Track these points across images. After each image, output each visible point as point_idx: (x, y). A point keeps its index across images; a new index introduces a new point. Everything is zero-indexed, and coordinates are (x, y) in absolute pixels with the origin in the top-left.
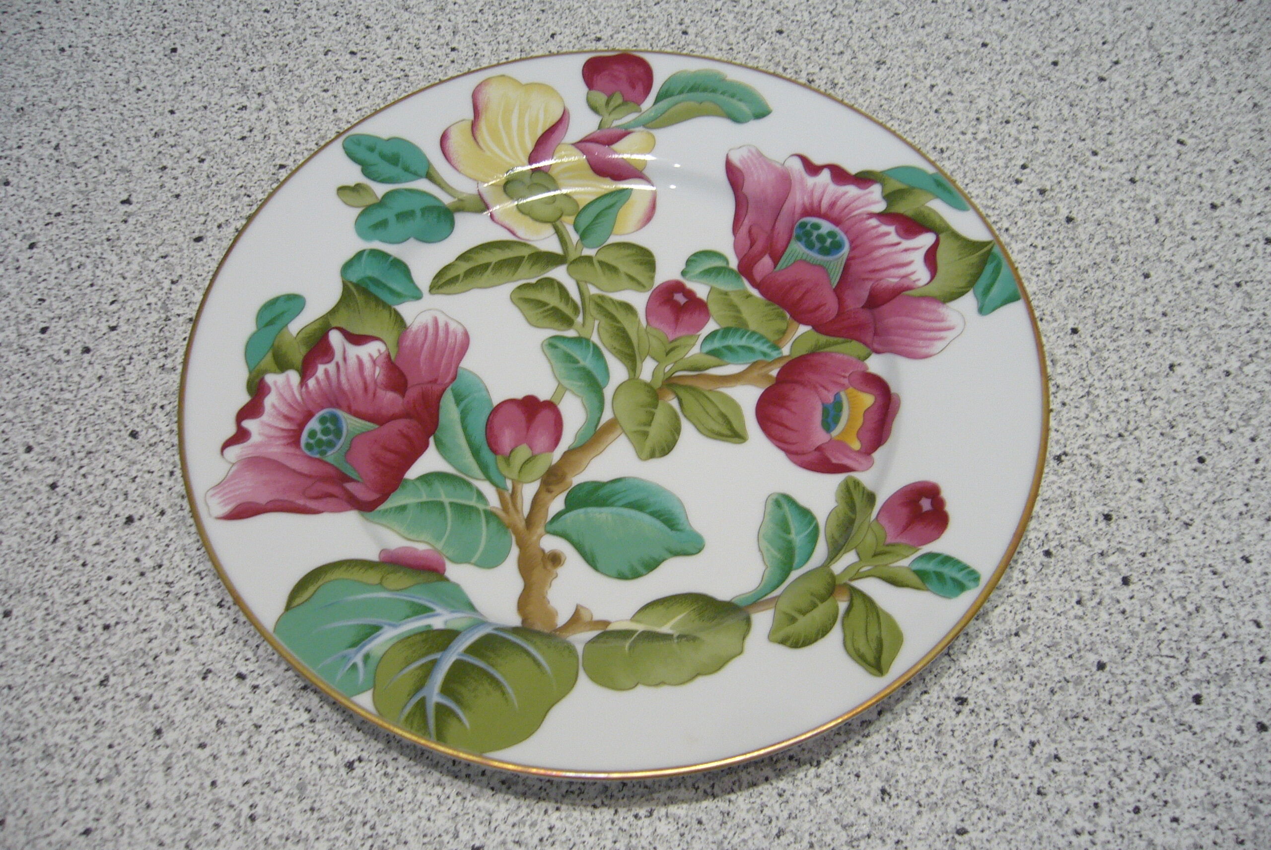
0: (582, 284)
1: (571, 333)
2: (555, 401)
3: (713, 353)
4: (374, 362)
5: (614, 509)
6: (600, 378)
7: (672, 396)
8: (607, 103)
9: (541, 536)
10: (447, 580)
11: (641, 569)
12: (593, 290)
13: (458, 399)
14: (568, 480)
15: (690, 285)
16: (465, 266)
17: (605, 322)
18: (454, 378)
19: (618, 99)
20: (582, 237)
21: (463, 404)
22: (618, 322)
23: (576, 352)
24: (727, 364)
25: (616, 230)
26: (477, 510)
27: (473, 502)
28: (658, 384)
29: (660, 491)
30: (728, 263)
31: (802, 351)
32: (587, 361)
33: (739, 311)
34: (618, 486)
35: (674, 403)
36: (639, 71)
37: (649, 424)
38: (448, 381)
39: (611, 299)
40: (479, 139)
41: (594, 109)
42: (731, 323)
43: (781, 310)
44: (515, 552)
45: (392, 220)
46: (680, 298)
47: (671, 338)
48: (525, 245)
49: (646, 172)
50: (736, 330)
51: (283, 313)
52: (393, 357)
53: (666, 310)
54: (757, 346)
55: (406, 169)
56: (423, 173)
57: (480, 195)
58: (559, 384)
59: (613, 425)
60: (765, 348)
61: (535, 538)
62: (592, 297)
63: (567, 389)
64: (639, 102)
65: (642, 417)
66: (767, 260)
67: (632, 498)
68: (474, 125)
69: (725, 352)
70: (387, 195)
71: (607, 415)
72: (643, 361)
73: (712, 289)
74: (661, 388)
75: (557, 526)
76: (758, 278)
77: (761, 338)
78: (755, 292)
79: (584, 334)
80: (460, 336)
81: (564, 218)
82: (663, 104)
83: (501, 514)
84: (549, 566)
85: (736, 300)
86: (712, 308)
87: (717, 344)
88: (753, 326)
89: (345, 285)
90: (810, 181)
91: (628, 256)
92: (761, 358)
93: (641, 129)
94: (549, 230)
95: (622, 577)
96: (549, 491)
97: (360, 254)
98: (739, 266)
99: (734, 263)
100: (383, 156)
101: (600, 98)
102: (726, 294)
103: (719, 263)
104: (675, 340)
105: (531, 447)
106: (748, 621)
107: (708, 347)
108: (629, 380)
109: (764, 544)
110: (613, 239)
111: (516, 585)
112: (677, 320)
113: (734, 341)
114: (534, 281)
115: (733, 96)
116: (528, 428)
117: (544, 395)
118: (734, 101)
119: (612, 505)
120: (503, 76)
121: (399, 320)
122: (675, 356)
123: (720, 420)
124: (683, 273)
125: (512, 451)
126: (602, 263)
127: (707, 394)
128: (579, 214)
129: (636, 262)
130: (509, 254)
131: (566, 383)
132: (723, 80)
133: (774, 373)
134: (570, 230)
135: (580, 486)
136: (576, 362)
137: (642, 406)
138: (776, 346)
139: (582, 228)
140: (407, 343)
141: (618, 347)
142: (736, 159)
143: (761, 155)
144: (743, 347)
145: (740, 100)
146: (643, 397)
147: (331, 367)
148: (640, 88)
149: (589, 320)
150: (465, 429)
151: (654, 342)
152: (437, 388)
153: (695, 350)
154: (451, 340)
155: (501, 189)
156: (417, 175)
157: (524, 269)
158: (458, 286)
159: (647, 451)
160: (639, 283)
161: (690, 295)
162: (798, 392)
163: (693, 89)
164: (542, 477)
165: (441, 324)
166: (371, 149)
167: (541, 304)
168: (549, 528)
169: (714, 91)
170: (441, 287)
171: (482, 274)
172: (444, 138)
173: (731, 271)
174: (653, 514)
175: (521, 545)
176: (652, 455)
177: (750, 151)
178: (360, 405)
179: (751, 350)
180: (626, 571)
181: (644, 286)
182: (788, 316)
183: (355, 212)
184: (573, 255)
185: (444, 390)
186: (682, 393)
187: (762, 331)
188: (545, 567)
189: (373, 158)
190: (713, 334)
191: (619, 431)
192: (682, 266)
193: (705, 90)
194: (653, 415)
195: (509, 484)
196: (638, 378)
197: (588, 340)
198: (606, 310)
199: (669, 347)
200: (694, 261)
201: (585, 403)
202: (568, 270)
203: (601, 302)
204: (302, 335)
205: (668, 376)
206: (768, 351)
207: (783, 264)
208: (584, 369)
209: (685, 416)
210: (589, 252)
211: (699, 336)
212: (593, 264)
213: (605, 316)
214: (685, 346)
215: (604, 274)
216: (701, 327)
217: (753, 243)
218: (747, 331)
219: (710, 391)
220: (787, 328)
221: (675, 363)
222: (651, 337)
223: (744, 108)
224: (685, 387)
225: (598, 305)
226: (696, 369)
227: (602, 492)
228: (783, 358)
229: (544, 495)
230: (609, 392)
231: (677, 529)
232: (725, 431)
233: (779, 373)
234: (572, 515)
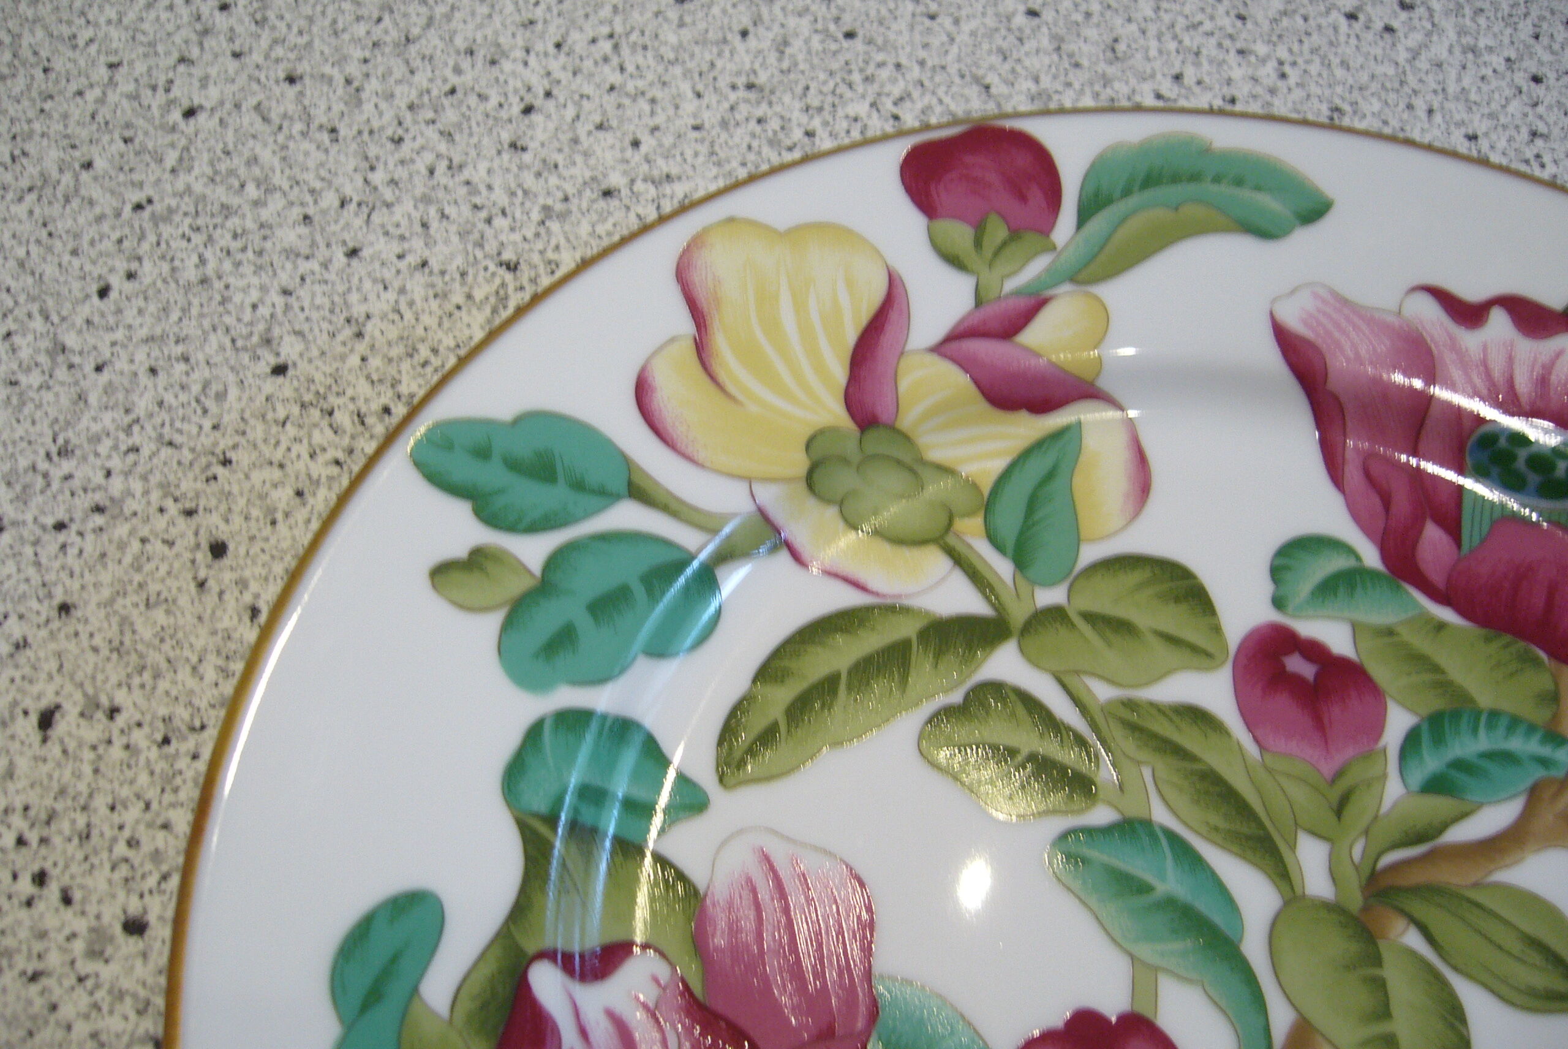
0: (1071, 681)
1: (1101, 815)
2: (1145, 1011)
3: (1436, 785)
4: (654, 1015)
6: (1218, 920)
7: (1400, 923)
8: (978, 243)
12: (1102, 692)
15: (1309, 628)
16: (781, 696)
17: (1164, 766)
18: (874, 1011)
19: (997, 231)
20: (1021, 562)
22: (1193, 758)
23: (1137, 865)
24: (1479, 806)
25: (1086, 527)
28: (1355, 901)
30: (1358, 558)
32: (1171, 881)
33: (1436, 669)
35: (1413, 939)
36: (1023, 160)
37: (1384, 1012)
38: (860, 1024)
39: (1152, 704)
40: (722, 377)
41: (954, 261)
42: (1436, 703)
43: (1521, 644)
45: (583, 622)
46: (1296, 664)
47: (1327, 769)
48: (893, 609)
49: (1104, 384)
50: (1455, 715)
51: (395, 959)
52: (697, 988)
53: (1283, 704)
54: (1516, 744)
55: (579, 486)
56: (621, 486)
57: (762, 513)
58: (1132, 957)
59: (1305, 1038)
60: (1533, 746)
62: (1108, 709)
63: (1156, 969)
64: (1045, 228)
65: (1360, 996)
66: (1432, 534)
68: (701, 347)
69: (1460, 777)
70: (555, 561)
71: (1281, 1016)
72: (1293, 847)
73: (1356, 627)
74: (1366, 909)
76: (1437, 577)
77: (1515, 722)
78: (1446, 614)
79: (1134, 811)
80: (844, 892)
81: (960, 525)
82: (1098, 224)
85: (1422, 644)
86: (1380, 672)
87: (1431, 763)
88: (1485, 699)
89: (523, 827)
90: (1471, 340)
91: (1140, 587)
92: (1539, 773)
93: (1067, 287)
94: (935, 562)
97: (534, 733)
98: (1385, 557)
99: (1371, 556)
100: (513, 465)
101: (959, 233)
102: (1390, 632)
103: (1338, 563)
104: (1338, 775)
107: (1418, 776)
108: (1287, 903)
110: (1089, 554)
112: (1320, 725)
113: (1465, 746)
114: (956, 697)
115: (1239, 182)
117: (1111, 1001)
118: (1245, 194)
120: (731, 220)
121: (676, 880)
122: (1359, 812)
123: (1536, 958)
124: (1278, 603)
126: (1090, 618)
127: (1473, 895)
128: (989, 506)
129: (1162, 597)
130: (869, 642)
131: (1146, 951)
132: (1206, 151)
134: (983, 549)
136: (1143, 888)
137: (1347, 967)
138: (1556, 737)
139: (1009, 538)
140: (719, 939)
141: (1222, 824)
142: (1292, 318)
143: (1344, 302)
144: (1489, 756)
145: (1258, 188)
146: (1341, 945)
148: (1036, 197)
149: (1128, 771)
151: (1299, 794)
153: (1394, 789)
154: (823, 906)
155: (802, 486)
156: (606, 496)
157: (922, 668)
158: (783, 752)
160: (1194, 649)
161: (1314, 651)
163: (1150, 181)
165: (783, 866)
166: (482, 453)
167: (1000, 753)
169: (1195, 177)
170: (743, 763)
171: (827, 706)
172: (642, 391)
173: (1372, 574)
177: (1316, 296)
179: (1507, 758)
181: (1208, 655)
182: (1542, 655)
183: (491, 624)
184: (1018, 614)
186: (1418, 908)
187: (1506, 705)
189: (491, 475)
190: (1411, 742)
192: (1265, 588)
193: (1175, 179)
194: (1381, 985)
196: (1304, 895)
197: (1147, 824)
198: (1154, 736)
199: (1335, 794)
200: (1286, 568)
201: (1217, 999)
202: (1021, 650)
203: (1134, 718)
204: (466, 1005)
205: (1366, 871)
206: (1546, 751)
207: (1472, 532)
208: (1170, 903)
209: (1455, 969)
210: (1050, 596)
211: (1385, 750)
212: (1072, 626)
213: (1157, 749)
214: (1369, 784)
215: (1109, 644)
216: (1377, 727)
217: (1386, 502)
218: (1477, 713)
219: (1476, 885)
220: (1556, 684)
221: (1366, 832)
222: (1283, 781)
223: (1268, 202)
224: (1416, 890)
225: (1134, 728)
226: (1419, 838)
230: (1255, 950)
232: (1561, 984)
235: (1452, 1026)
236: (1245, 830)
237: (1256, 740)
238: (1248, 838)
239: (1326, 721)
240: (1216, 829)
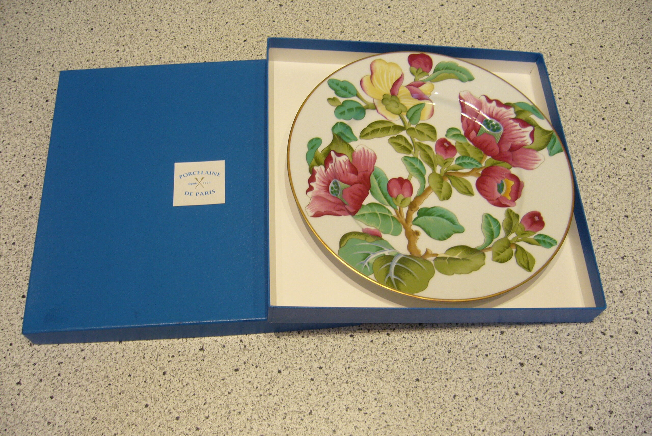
0: (412, 138)
1: (411, 155)
2: (409, 179)
3: (460, 164)
4: (345, 163)
5: (433, 217)
6: (423, 172)
7: (448, 179)
8: (417, 72)
9: (411, 226)
10: (383, 239)
11: (445, 237)
12: (416, 140)
13: (376, 178)
14: (417, 207)
15: (449, 140)
16: (370, 130)
17: (422, 152)
18: (373, 170)
19: (420, 71)
20: (410, 120)
21: (378, 179)
22: (426, 152)
23: (414, 163)
24: (465, 169)
25: (421, 118)
26: (389, 216)
27: (387, 214)
28: (442, 175)
29: (447, 211)
30: (461, 133)
31: (489, 165)
32: (418, 166)
33: (466, 150)
34: (434, 209)
35: (449, 181)
36: (427, 60)
37: (441, 188)
38: (371, 170)
39: (423, 144)
40: (373, 82)
41: (412, 74)
42: (464, 154)
43: (480, 150)
44: (403, 231)
45: (346, 112)
46: (446, 144)
47: (445, 158)
48: (390, 122)
49: (431, 98)
50: (466, 157)
51: (315, 145)
52: (351, 161)
53: (442, 149)
54: (474, 163)
55: (349, 93)
56: (355, 94)
57: (374, 104)
58: (410, 173)
59: (429, 188)
60: (476, 164)
61: (409, 226)
62: (416, 143)
63: (412, 175)
64: (428, 72)
65: (439, 186)
66: (473, 133)
67: (439, 213)
68: (371, 77)
69: (464, 164)
70: (344, 102)
71: (427, 185)
72: (436, 166)
73: (456, 142)
75: (416, 222)
76: (472, 138)
77: (475, 160)
78: (471, 143)
79: (415, 156)
80: (373, 155)
81: (403, 113)
82: (437, 73)
83: (397, 217)
84: (416, 236)
85: (465, 146)
86: (457, 148)
87: (460, 161)
88: (472, 156)
89: (333, 135)
90: (489, 105)
91: (426, 128)
92: (475, 167)
93: (429, 82)
94: (398, 117)
95: (439, 239)
96: (412, 210)
97: (337, 124)
98: (465, 133)
99: (463, 133)
100: (341, 87)
101: (414, 69)
102: (461, 144)
103: (457, 132)
104: (446, 159)
105: (403, 195)
106: (484, 255)
107: (457, 163)
108: (433, 173)
109: (484, 230)
110: (421, 122)
111: (406, 242)
112: (446, 153)
113: (466, 161)
114: (395, 136)
115: (461, 72)
116: (401, 188)
117: (405, 177)
118: (461, 74)
119: (433, 215)
120: (380, 59)
121: (351, 148)
122: (447, 165)
123: (465, 188)
124: (446, 136)
125: (397, 196)
126: (417, 130)
127: (460, 179)
128: (408, 112)
129: (429, 130)
130: (385, 126)
131: (412, 173)
132: (457, 66)
133: (480, 172)
134: (405, 117)
135: (422, 209)
136: (414, 166)
137: (438, 182)
138: (480, 163)
139: (410, 117)
140: (355, 156)
142: (462, 95)
143: (471, 95)
144: (469, 163)
145: (463, 74)
146: (438, 179)
147: (333, 164)
148: (428, 67)
149: (416, 151)
150: (380, 188)
151: (440, 160)
152: (368, 173)
153: (453, 163)
154: (370, 156)
155: (381, 101)
156: (353, 95)
157: (391, 131)
158: (369, 137)
159: (442, 198)
160: (431, 138)
161: (449, 143)
162: (489, 179)
163: (447, 68)
164: (409, 205)
165: (366, 150)
166: (337, 85)
167: (399, 145)
168: (414, 223)
169: (454, 70)
170: (363, 136)
171: (377, 132)
172: (361, 82)
173: (462, 135)
174: (447, 219)
175: (405, 228)
176: (444, 199)
177: (467, 92)
178: (343, 179)
179: (472, 164)
180: (441, 238)
181: (433, 140)
182: (483, 153)
183: (334, 108)
184: (408, 127)
185: (371, 174)
186: (451, 178)
187: (474, 157)
188: (414, 236)
189: (338, 88)
190: (459, 158)
191: (432, 191)
192: (445, 133)
193: (451, 69)
194: (442, 185)
195: (398, 208)
196: (436, 172)
197: (417, 158)
198: (422, 148)
199: (445, 162)
200: (449, 131)
201: (419, 181)
202: (407, 132)
204: (323, 153)
205: (445, 172)
206: (477, 164)
207: (480, 133)
208: (417, 168)
209: (453, 186)
210: (412, 126)
211: (454, 158)
212: (415, 131)
213: (422, 150)
214: (450, 162)
215: (419, 135)
216: (454, 155)
217: (468, 126)
218: (470, 157)
220: (483, 157)
221: (447, 167)
222: (438, 158)
223: (465, 77)
224: (451, 176)
225: (419, 146)
226: (454, 170)
227: (429, 211)
228: (482, 167)
229: (410, 212)
230: (426, 177)
231: (455, 224)
232: (467, 192)
233: (482, 173)
234: (420, 219)
235: (450, 192)
236: (430, 162)
237: (436, 152)
238: (430, 164)
240: (426, 161)
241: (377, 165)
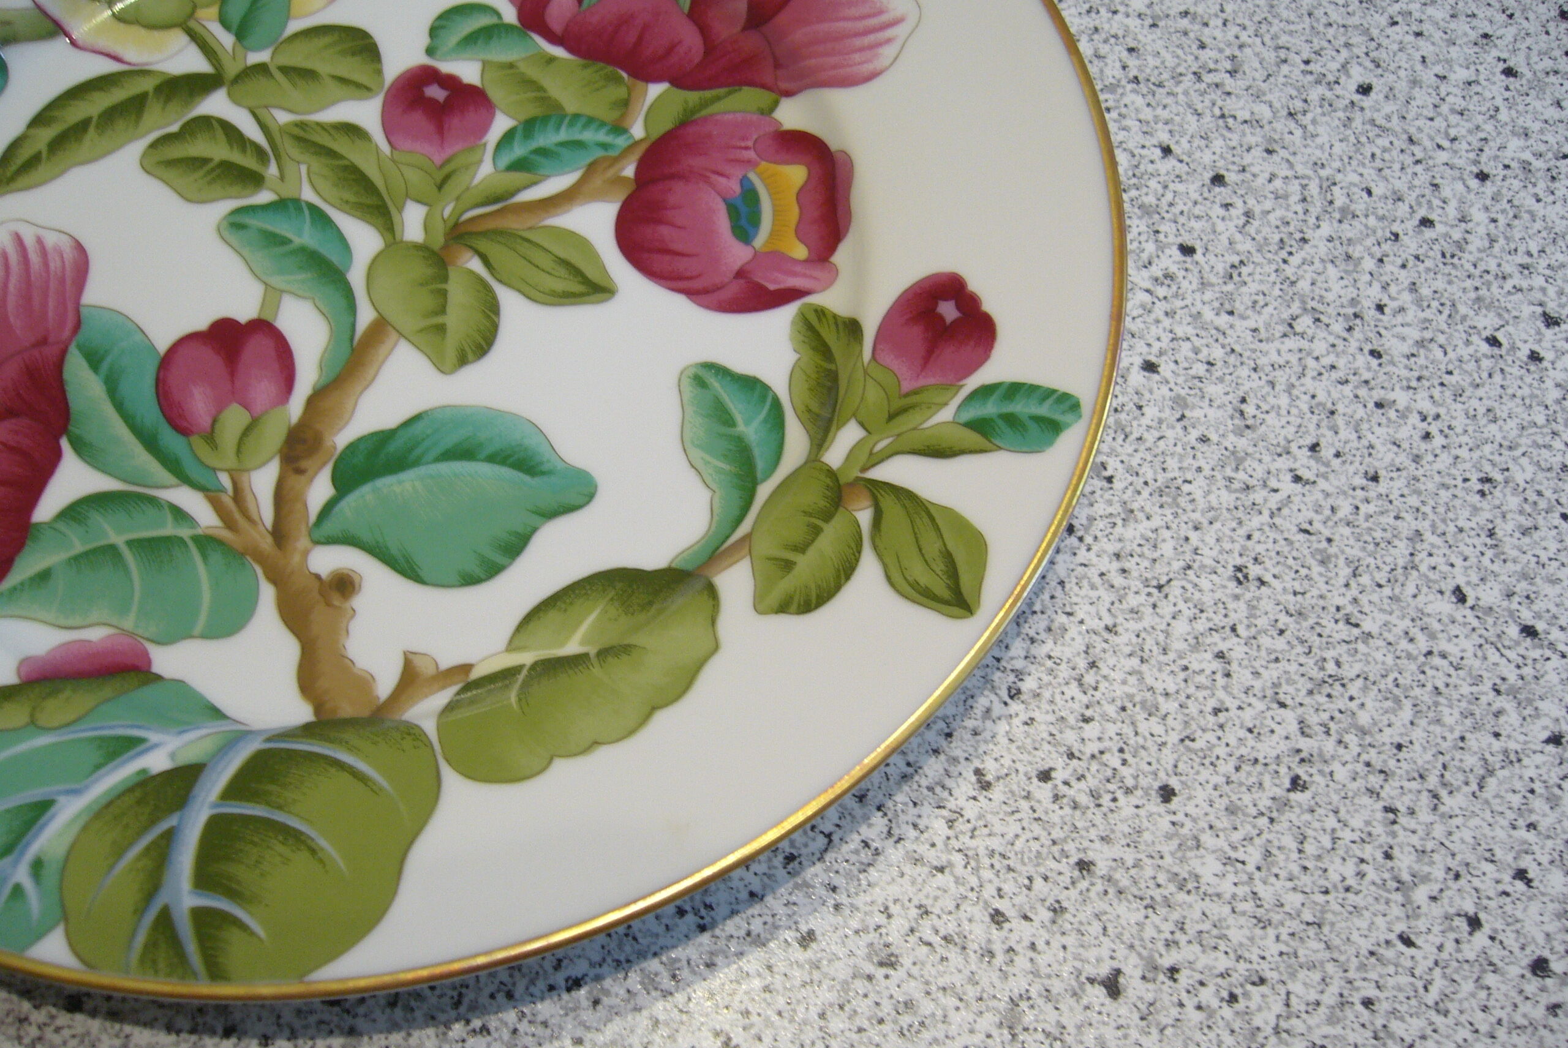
0: (261, 112)
1: (264, 197)
2: (267, 316)
3: (519, 166)
5: (421, 471)
6: (335, 258)
7: (468, 254)
9: (306, 554)
10: (159, 678)
11: (500, 559)
12: (283, 118)
13: (94, 360)
14: (328, 443)
15: (447, 67)
16: (46, 135)
17: (317, 164)
18: (78, 326)
20: (241, 34)
21: (104, 367)
22: (341, 157)
23: (282, 226)
24: (548, 177)
25: (296, 8)
26: (181, 541)
27: (169, 529)
28: (438, 241)
29: (492, 416)
30: (499, 17)
31: (664, 125)
32: (306, 236)
33: (540, 88)
34: (418, 428)
35: (475, 265)
37: (442, 310)
38: (67, 333)
39: (318, 124)
42: (532, 111)
43: (610, 68)
44: (267, 593)
46: (435, 92)
47: (438, 159)
48: (144, 73)
50: (545, 119)
53: (418, 118)
54: (588, 136)
57: (41, 9)
58: (267, 286)
59: (380, 328)
60: (602, 136)
61: (296, 559)
62: (284, 130)
63: (281, 292)
65: (428, 301)
67: (449, 441)
69: (537, 159)
71: (366, 316)
72: (400, 210)
73: (485, 64)
74: (446, 247)
75: (331, 527)
76: (557, 27)
77: (590, 121)
78: (559, 52)
79: (288, 192)
80: (69, 254)
81: (201, 13)
83: (226, 534)
84: (336, 601)
85: (532, 72)
86: (495, 94)
87: (519, 150)
88: (571, 106)
91: (328, 46)
92: (599, 153)
94: (178, 39)
95: (469, 580)
96: (300, 471)
98: (521, 16)
99: (510, 14)
102: (511, 66)
103: (484, 21)
104: (447, 162)
105: (246, 407)
106: (712, 591)
107: (505, 160)
108: (388, 246)
109: (696, 454)
110: (294, 26)
111: (286, 650)
112: (440, 130)
113: (548, 138)
114: (174, 128)
116: (233, 374)
117: (244, 311)
119: (416, 463)
122: (454, 188)
123: (562, 272)
124: (430, 51)
125: (214, 421)
126: (285, 70)
127: (527, 235)
129: (343, 53)
130: (118, 95)
131: (277, 281)
133: (629, 171)
134: (216, 29)
135: (352, 447)
136: (284, 241)
137: (421, 285)
138: (619, 129)
139: (235, 21)
141: (352, 198)
144: (563, 144)
146: (420, 269)
149: (290, 168)
150: (119, 406)
151: (414, 177)
152: (50, 351)
153: (486, 169)
154: (54, 264)
157: (153, 111)
158: (42, 170)
159: (451, 355)
160: (359, 86)
161: (450, 82)
162: (678, 193)
164: (281, 451)
165: (29, 241)
167: (198, 163)
168: (318, 534)
171: (79, 139)
173: (509, 28)
174: (493, 459)
175: (276, 578)
176: (463, 361)
179: (578, 145)
180: (474, 568)
181: (368, 89)
182: (624, 75)
184: (232, 69)
185: (64, 352)
186: (483, 245)
187: (588, 111)
188: (329, 604)
190: (508, 137)
191: (394, 336)
192: (424, 40)
194: (444, 294)
195: (225, 480)
196: (402, 242)
197: (296, 202)
198: (315, 144)
199: (439, 176)
200: (442, 27)
201: (322, 307)
202: (229, 95)
203: (302, 134)
205: (451, 223)
206: (609, 139)
208: (303, 250)
209: (500, 281)
210: (261, 57)
211: (485, 145)
212: (271, 75)
213: (315, 153)
214: (467, 167)
215: (294, 85)
218: (563, 117)
219: (530, 228)
220: (629, 94)
221: (458, 199)
222: (403, 168)
224: (484, 234)
225: (299, 139)
226: (496, 200)
227: (392, 447)
228: (637, 143)
229: (294, 480)
230: (357, 277)
231: (543, 473)
232: (578, 288)
233: (638, 172)
234: (351, 500)
235: (489, 317)
236: (369, 201)
237: (390, 142)
238: (369, 206)
239: (446, 126)
240: (347, 202)
241: (94, 294)
